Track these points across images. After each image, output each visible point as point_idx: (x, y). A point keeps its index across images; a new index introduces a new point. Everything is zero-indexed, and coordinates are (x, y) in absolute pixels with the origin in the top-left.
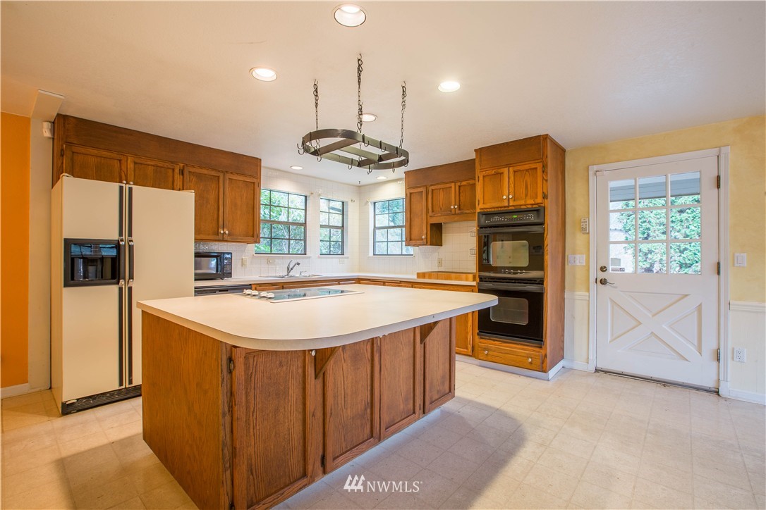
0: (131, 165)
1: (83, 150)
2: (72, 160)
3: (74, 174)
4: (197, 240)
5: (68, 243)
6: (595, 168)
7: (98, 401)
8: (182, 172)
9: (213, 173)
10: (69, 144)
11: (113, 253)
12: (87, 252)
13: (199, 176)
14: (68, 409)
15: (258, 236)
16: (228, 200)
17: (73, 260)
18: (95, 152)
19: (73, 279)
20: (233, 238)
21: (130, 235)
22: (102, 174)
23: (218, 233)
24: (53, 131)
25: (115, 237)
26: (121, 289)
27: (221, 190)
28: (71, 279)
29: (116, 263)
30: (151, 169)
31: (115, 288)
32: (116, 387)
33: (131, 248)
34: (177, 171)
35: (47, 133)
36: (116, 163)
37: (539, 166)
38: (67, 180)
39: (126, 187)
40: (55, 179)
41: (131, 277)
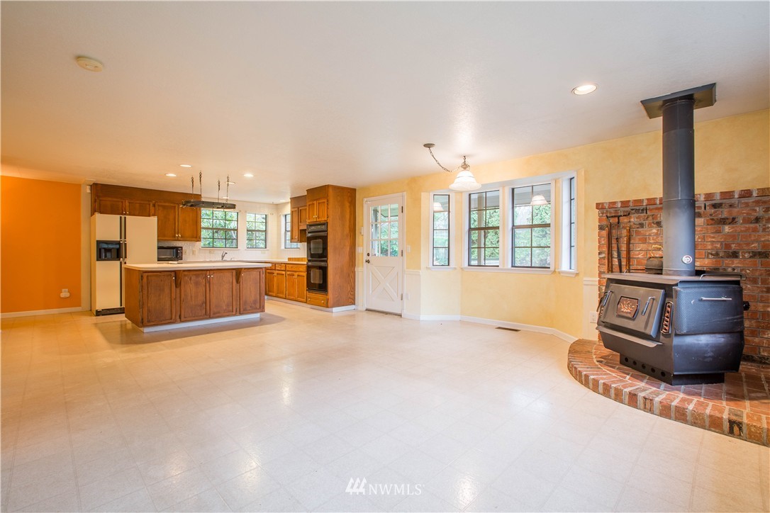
0: (127, 204)
1: (104, 199)
2: (100, 204)
3: (101, 212)
4: (159, 240)
5: (99, 242)
6: (365, 199)
7: (111, 312)
8: (154, 205)
9: (172, 205)
10: (98, 196)
11: (118, 246)
12: (105, 246)
13: (164, 207)
14: (98, 313)
15: (200, 238)
16: (180, 219)
17: (100, 249)
18: (110, 199)
19: (100, 257)
20: (184, 239)
21: (125, 238)
22: (113, 211)
23: (175, 236)
24: (91, 190)
25: (119, 239)
26: (121, 263)
27: (177, 213)
28: (99, 258)
29: (118, 251)
30: (138, 205)
31: (118, 262)
32: (119, 307)
33: (125, 244)
34: (151, 205)
35: (89, 191)
36: (120, 203)
37: (326, 201)
38: (97, 215)
39: (123, 216)
40: (92, 214)
41: (126, 257)
